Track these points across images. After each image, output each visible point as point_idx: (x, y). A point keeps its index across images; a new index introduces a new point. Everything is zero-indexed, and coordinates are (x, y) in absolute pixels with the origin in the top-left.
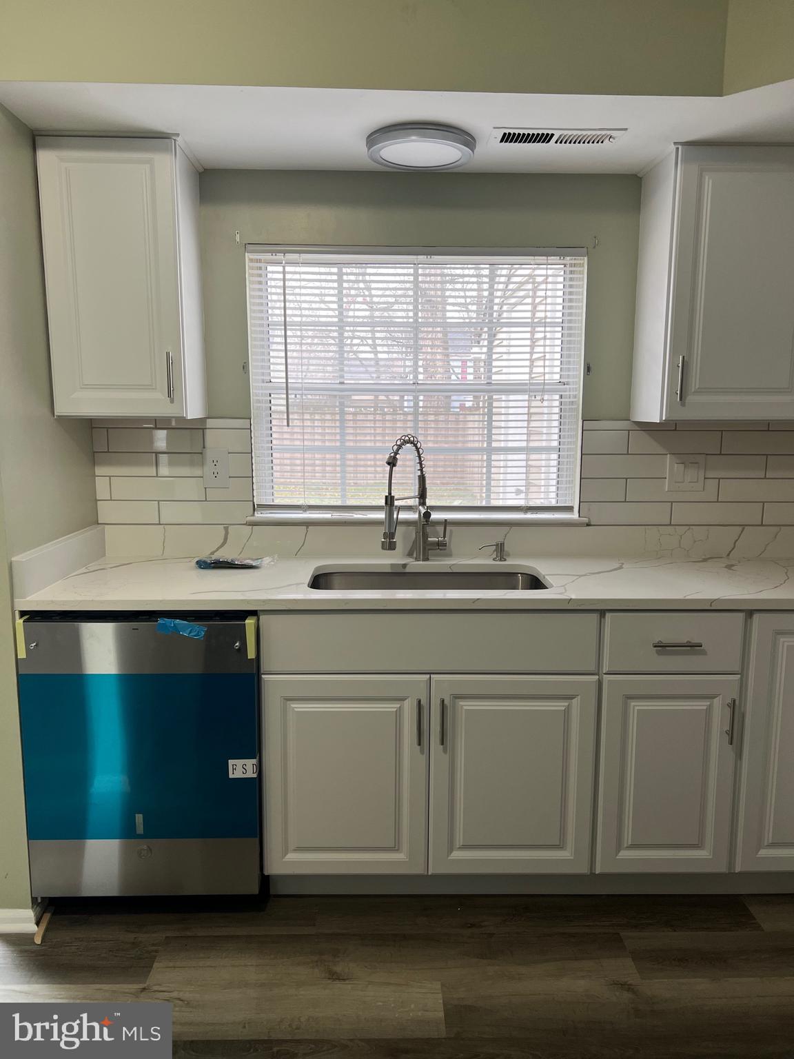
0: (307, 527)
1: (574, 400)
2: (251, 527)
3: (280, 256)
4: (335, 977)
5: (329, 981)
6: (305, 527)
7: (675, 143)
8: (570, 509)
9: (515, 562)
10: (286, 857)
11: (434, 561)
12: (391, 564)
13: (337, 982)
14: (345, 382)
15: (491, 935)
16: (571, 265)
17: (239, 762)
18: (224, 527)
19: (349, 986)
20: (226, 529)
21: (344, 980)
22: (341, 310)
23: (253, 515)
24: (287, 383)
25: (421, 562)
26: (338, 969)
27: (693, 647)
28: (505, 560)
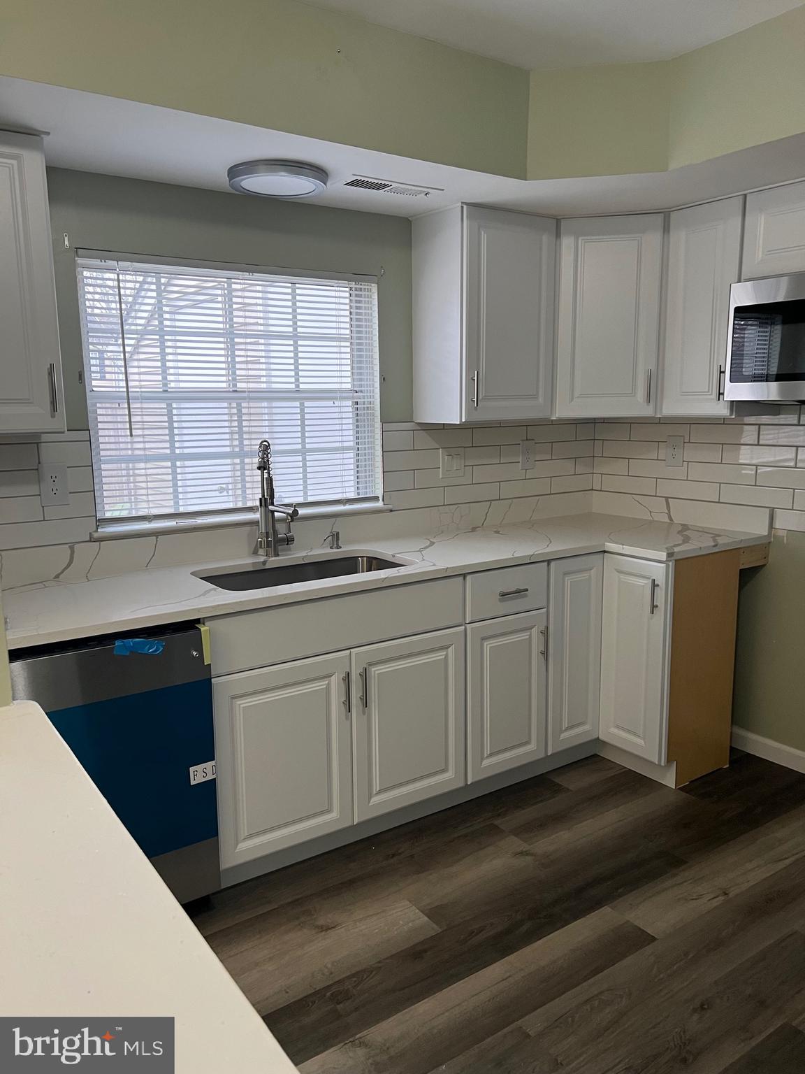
0: (157, 536)
1: (369, 406)
2: (98, 543)
3: (113, 263)
4: (326, 928)
5: (323, 933)
6: (155, 537)
7: (462, 203)
8: (376, 498)
9: (348, 549)
10: (238, 848)
11: (283, 555)
12: (253, 563)
13: (330, 931)
14: (169, 390)
15: (412, 856)
16: (356, 289)
17: (199, 768)
18: (70, 547)
19: (343, 930)
20: (72, 548)
21: (334, 927)
22: (161, 319)
23: (96, 531)
24: (128, 391)
25: (273, 558)
26: (321, 922)
27: (521, 592)
28: (341, 548)
